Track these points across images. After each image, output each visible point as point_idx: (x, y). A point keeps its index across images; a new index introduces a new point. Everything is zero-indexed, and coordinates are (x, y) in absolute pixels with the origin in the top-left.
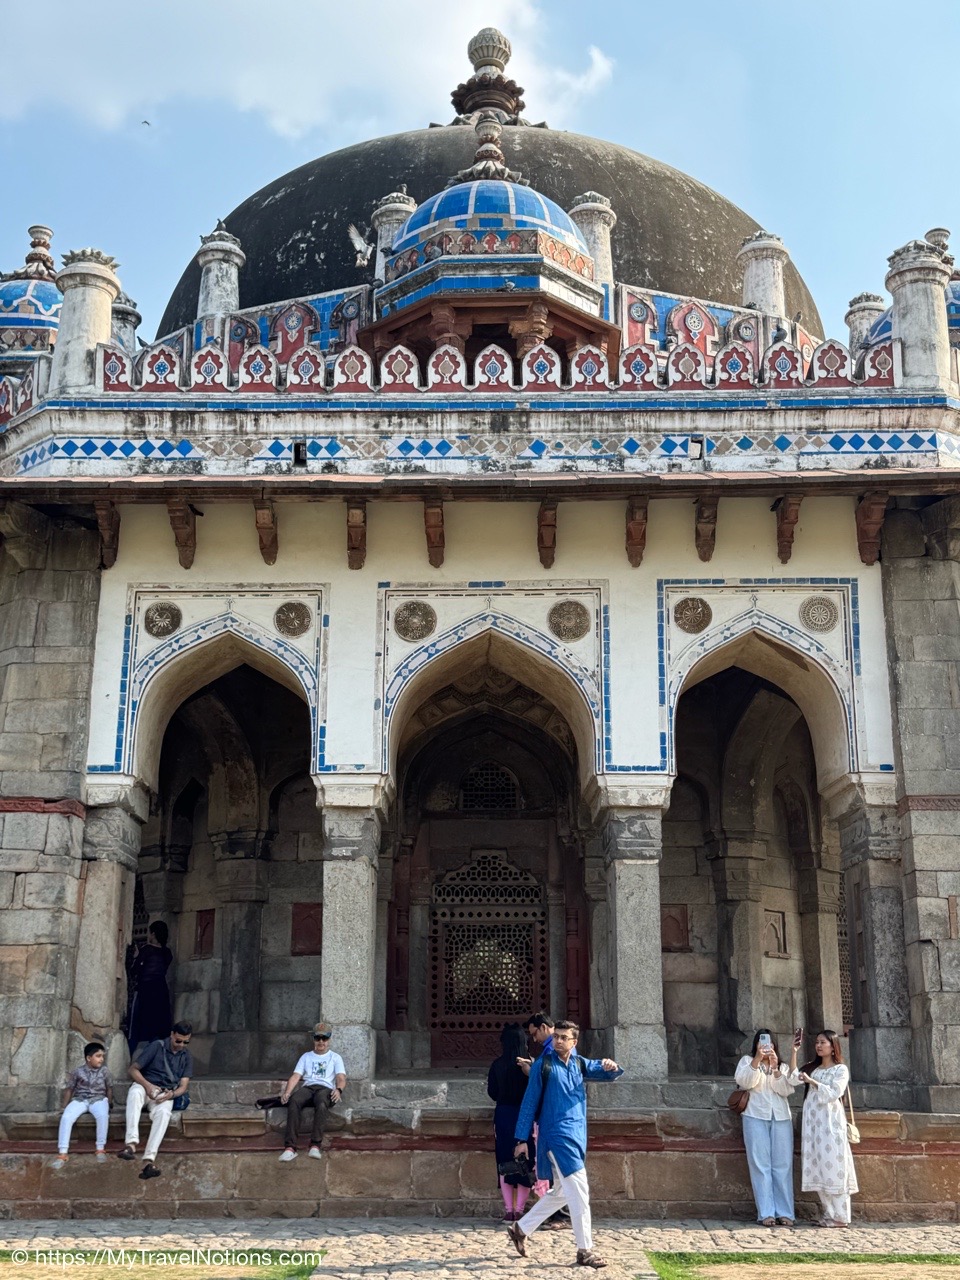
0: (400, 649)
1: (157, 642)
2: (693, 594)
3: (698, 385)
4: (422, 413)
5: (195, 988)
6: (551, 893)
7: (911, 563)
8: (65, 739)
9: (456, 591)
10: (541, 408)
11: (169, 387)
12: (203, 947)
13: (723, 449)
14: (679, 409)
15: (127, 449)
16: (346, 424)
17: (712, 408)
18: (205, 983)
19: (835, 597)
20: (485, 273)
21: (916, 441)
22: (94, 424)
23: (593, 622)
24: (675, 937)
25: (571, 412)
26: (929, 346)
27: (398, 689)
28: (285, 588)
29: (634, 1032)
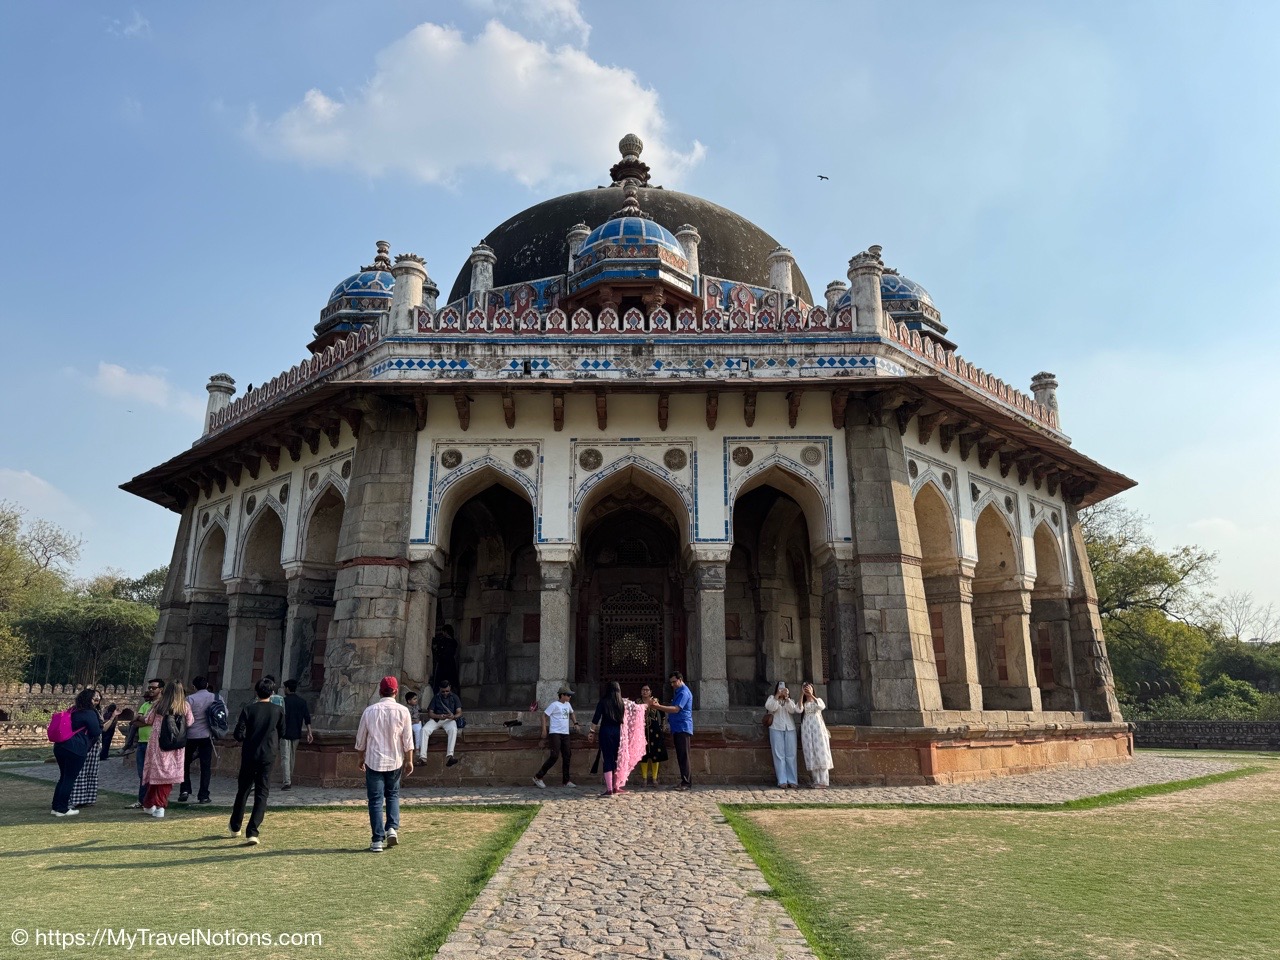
0: (583, 475)
1: (448, 471)
2: (743, 445)
3: (746, 330)
4: (594, 345)
5: (470, 660)
6: (665, 608)
7: (861, 428)
8: (398, 525)
9: (613, 443)
10: (660, 343)
11: (455, 330)
12: (475, 638)
13: (759, 365)
14: (736, 343)
15: (432, 364)
16: (553, 351)
17: (754, 343)
18: (476, 657)
19: (820, 446)
20: (629, 269)
21: (864, 362)
22: (413, 351)
23: (688, 460)
24: (733, 632)
25: (676, 345)
26: (872, 310)
27: (581, 497)
28: (520, 442)
29: (710, 683)
